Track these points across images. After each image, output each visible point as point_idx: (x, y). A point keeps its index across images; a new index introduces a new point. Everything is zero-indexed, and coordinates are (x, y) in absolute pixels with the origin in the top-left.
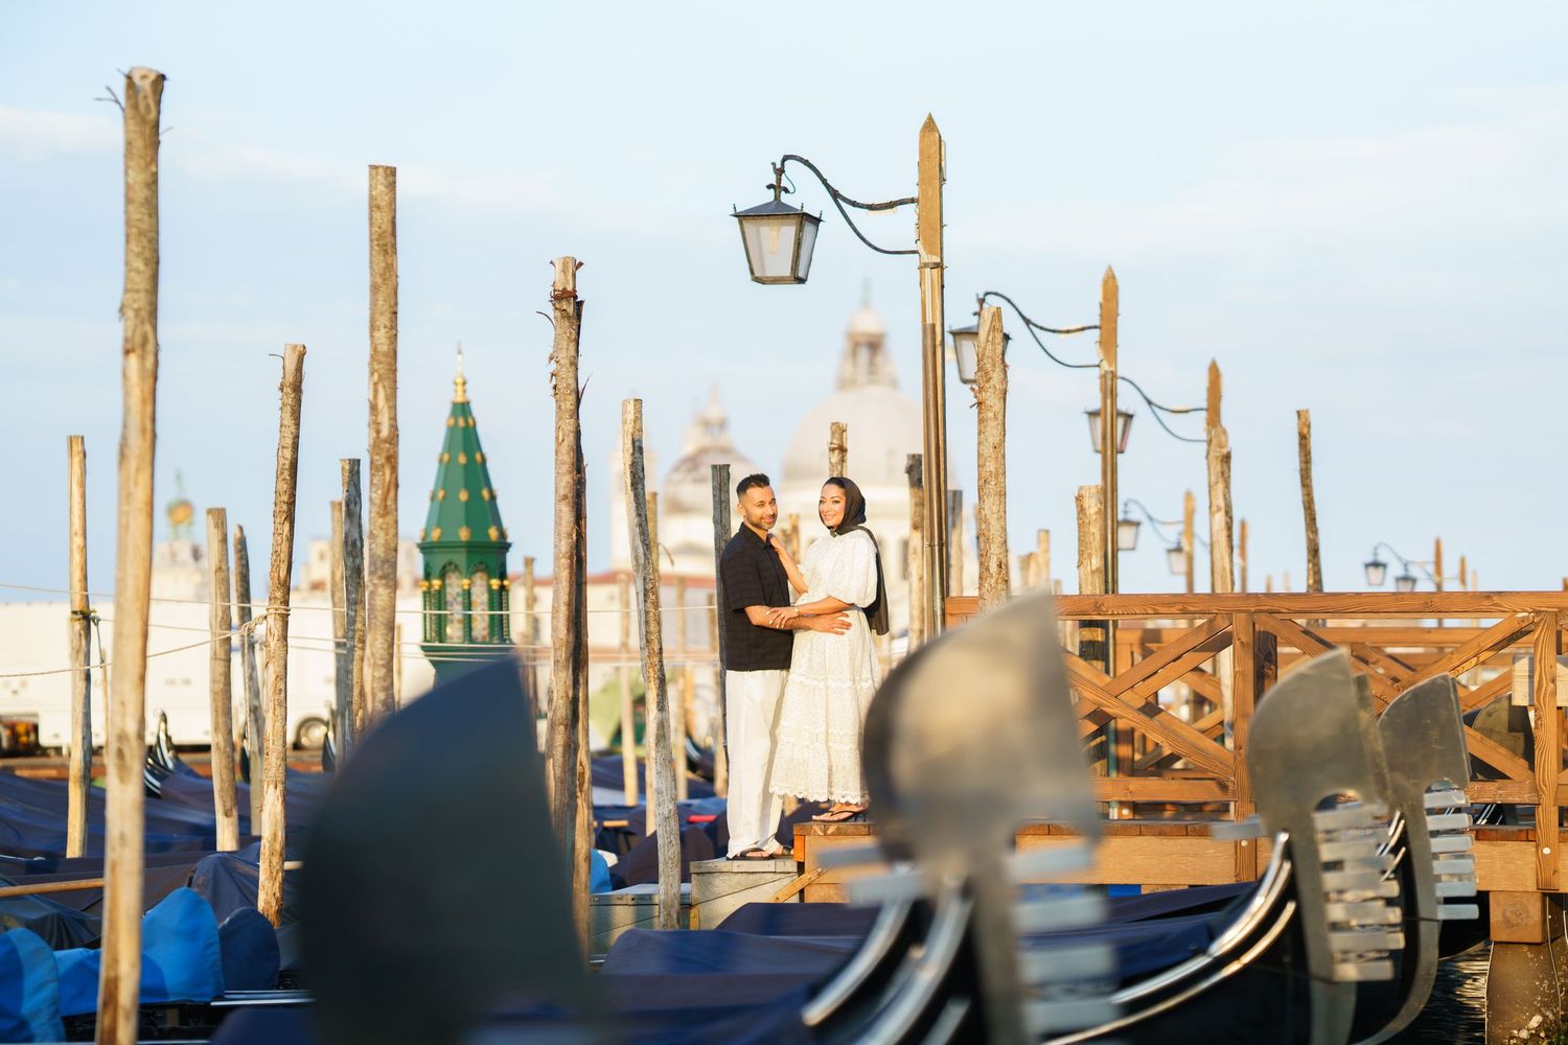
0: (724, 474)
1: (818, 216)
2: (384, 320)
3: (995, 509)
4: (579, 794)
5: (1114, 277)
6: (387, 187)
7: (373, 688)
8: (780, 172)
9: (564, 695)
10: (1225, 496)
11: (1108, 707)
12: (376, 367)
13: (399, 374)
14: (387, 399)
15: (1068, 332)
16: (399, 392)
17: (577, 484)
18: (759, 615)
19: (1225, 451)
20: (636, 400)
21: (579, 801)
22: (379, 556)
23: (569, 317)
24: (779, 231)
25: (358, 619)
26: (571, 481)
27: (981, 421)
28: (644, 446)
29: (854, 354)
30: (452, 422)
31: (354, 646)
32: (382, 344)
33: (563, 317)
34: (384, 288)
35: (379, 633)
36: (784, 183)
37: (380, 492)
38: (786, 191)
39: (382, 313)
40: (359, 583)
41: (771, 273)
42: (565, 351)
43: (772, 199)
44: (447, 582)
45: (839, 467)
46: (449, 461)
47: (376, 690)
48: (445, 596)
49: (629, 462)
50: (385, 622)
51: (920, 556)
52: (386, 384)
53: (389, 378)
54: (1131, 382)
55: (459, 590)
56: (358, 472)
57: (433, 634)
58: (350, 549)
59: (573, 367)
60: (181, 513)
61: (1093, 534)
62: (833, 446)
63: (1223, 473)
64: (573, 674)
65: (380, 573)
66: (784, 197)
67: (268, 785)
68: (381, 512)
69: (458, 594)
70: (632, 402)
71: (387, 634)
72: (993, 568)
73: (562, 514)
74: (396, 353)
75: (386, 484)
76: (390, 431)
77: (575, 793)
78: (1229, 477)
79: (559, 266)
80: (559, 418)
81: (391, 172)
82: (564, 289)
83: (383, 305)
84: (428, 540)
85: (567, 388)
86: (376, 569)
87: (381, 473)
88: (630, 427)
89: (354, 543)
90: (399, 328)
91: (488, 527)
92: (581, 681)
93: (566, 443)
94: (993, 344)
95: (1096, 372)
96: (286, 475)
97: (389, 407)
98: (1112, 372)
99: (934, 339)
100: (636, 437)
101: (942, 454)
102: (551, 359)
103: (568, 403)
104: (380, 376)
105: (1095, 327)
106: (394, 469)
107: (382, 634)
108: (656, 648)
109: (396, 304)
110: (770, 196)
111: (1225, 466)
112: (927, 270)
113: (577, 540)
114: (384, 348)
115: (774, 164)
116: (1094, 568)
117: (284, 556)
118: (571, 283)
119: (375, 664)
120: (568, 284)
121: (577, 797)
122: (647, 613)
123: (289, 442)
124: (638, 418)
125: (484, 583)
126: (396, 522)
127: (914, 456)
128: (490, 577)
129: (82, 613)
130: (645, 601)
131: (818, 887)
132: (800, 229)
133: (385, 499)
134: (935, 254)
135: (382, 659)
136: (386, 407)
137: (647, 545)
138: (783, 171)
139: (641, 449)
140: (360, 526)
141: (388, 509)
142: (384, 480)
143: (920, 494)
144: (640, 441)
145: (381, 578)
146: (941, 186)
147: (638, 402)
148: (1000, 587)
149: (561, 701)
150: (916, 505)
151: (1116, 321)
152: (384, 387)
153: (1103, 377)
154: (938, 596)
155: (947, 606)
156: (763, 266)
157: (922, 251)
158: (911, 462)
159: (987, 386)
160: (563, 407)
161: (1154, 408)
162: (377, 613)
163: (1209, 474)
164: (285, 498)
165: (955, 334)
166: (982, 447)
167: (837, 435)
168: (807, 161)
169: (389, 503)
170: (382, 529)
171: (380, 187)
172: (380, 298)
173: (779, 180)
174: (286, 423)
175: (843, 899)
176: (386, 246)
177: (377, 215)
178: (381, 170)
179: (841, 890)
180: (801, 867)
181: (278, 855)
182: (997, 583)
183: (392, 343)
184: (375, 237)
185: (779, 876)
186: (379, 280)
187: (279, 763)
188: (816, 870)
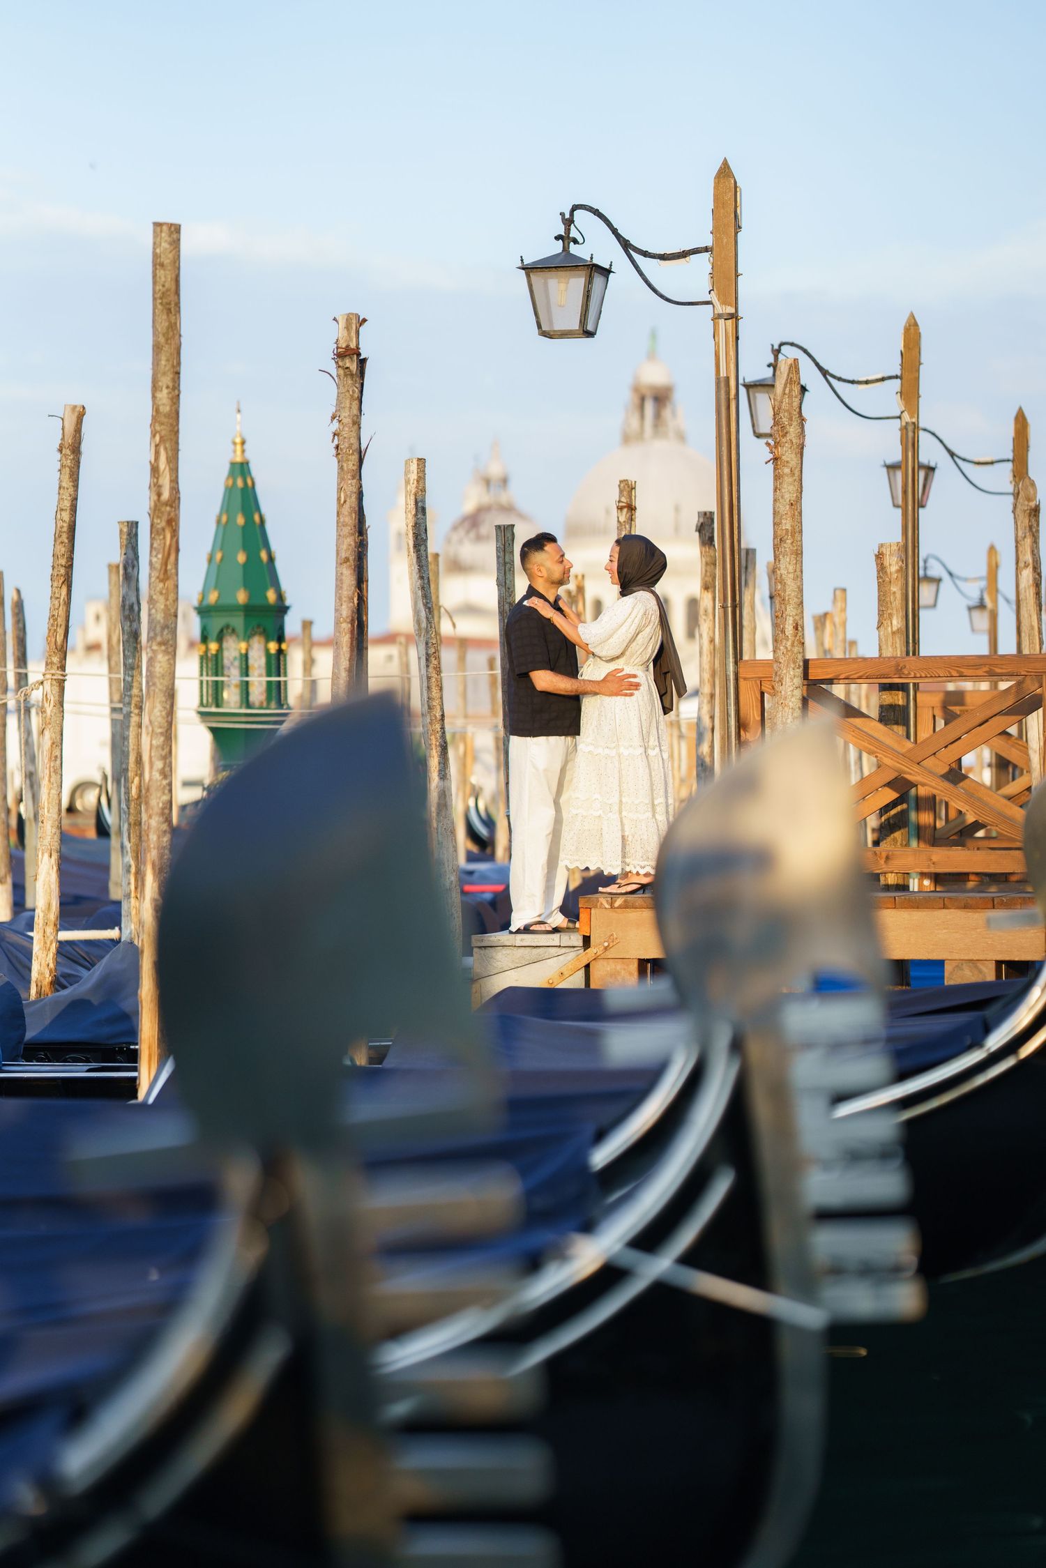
0: (509, 535)
1: (607, 267)
2: (166, 381)
3: (791, 568)
5: (916, 324)
6: (171, 244)
7: (151, 757)
8: (568, 222)
10: (1032, 552)
11: (911, 774)
12: (158, 428)
13: (181, 435)
14: (169, 461)
15: (867, 382)
16: (180, 454)
17: (359, 547)
18: (544, 680)
19: (1033, 504)
20: (419, 460)
22: (159, 622)
23: (352, 375)
24: (568, 283)
25: (135, 684)
26: (353, 543)
27: (777, 477)
28: (427, 506)
29: (642, 405)
30: (230, 482)
31: (131, 712)
32: (164, 404)
33: (346, 375)
34: (166, 348)
35: (158, 700)
36: (574, 233)
37: (160, 556)
38: (575, 241)
39: (164, 374)
40: (136, 648)
41: (559, 326)
42: (347, 410)
43: (560, 250)
44: (225, 645)
46: (227, 522)
47: (153, 759)
48: (222, 660)
49: (411, 524)
50: (165, 689)
51: (711, 617)
52: (168, 445)
53: (171, 439)
54: (933, 434)
55: (236, 654)
56: (136, 535)
57: (210, 700)
58: (127, 613)
59: (356, 426)
61: (894, 593)
62: (621, 504)
63: (1031, 527)
65: (159, 639)
66: (574, 249)
67: (43, 854)
68: (162, 576)
69: (235, 659)
70: (415, 462)
71: (166, 701)
72: (789, 630)
73: (344, 578)
74: (177, 413)
75: (167, 548)
76: (170, 495)
78: (1038, 531)
79: (342, 323)
80: (341, 479)
82: (348, 346)
83: (165, 365)
84: (205, 603)
85: (350, 447)
86: (156, 635)
87: (161, 537)
88: (412, 487)
89: (131, 607)
90: (181, 388)
91: (266, 589)
93: (347, 506)
94: (790, 396)
95: (897, 424)
96: (64, 538)
97: (171, 470)
98: (914, 423)
99: (728, 393)
100: (419, 498)
101: (735, 512)
102: (333, 418)
103: (351, 464)
104: (161, 437)
105: (896, 377)
106: (175, 533)
107: (160, 702)
108: (438, 715)
109: (179, 364)
110: (558, 247)
111: (1033, 519)
112: (722, 322)
113: (358, 604)
114: (166, 409)
115: (562, 214)
116: (895, 629)
117: (61, 621)
118: (354, 339)
119: (153, 731)
120: (351, 339)
122: (429, 678)
123: (67, 504)
124: (421, 478)
125: (262, 646)
126: (177, 586)
127: (705, 513)
128: (267, 641)
130: (428, 666)
131: (605, 961)
132: (590, 281)
133: (165, 563)
134: (730, 305)
135: (161, 727)
136: (167, 468)
137: (429, 608)
138: (572, 221)
139: (424, 509)
140: (137, 590)
141: (169, 573)
142: (165, 544)
143: (712, 553)
144: (423, 501)
145: (160, 644)
146: (736, 233)
147: (422, 462)
148: (796, 650)
150: (707, 564)
151: (918, 371)
152: (166, 449)
153: (904, 429)
154: (731, 659)
155: (741, 671)
156: (551, 322)
157: (715, 301)
158: (701, 520)
159: (784, 440)
160: (345, 467)
161: (958, 460)
162: (156, 680)
163: (1016, 529)
164: (63, 561)
165: (748, 387)
166: (778, 504)
167: (625, 493)
168: (597, 210)
169: (169, 567)
170: (161, 593)
171: (165, 245)
172: (163, 358)
173: (568, 230)
174: (64, 484)
175: (631, 974)
176: (170, 304)
177: (160, 273)
178: (165, 228)
179: (628, 965)
180: (587, 941)
181: (52, 926)
182: (793, 645)
183: (175, 404)
184: (158, 295)
185: (564, 950)
186: (162, 340)
187: (54, 830)
188: (601, 944)
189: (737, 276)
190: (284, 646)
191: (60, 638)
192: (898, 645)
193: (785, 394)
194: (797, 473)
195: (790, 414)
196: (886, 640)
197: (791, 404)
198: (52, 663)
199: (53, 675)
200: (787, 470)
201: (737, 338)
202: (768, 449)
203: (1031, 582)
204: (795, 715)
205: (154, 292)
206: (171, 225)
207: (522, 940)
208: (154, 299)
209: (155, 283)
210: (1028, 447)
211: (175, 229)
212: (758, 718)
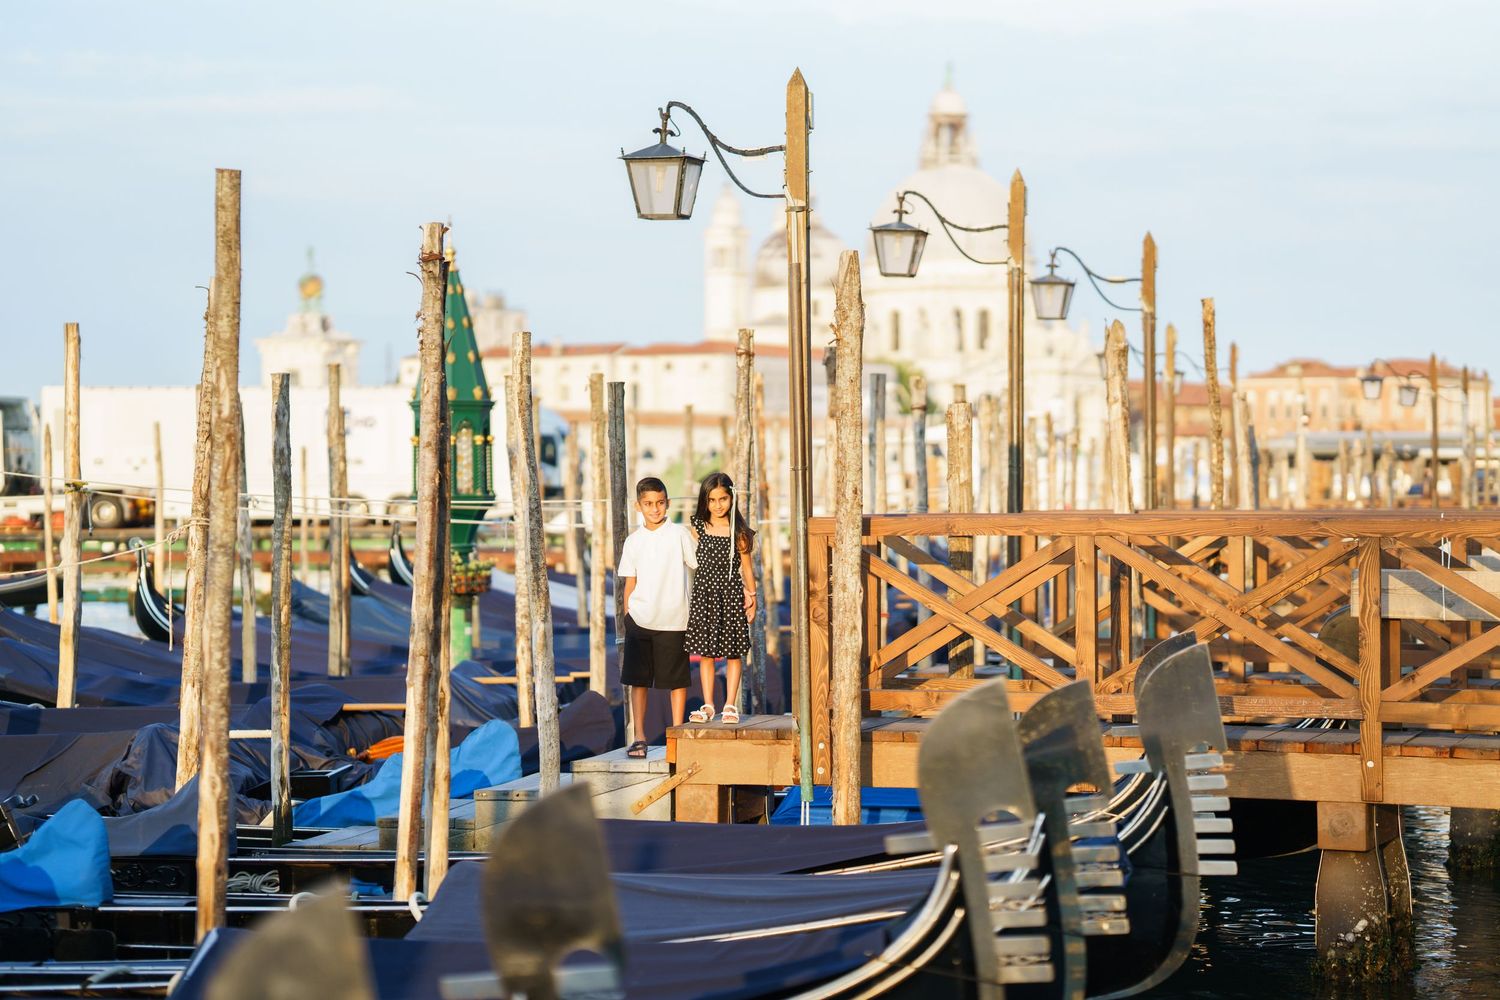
0: (619, 391)
1: (699, 158)
2: (227, 310)
3: (851, 438)
4: (440, 718)
5: (1021, 180)
6: (231, 188)
7: (210, 648)
8: (666, 117)
9: (424, 627)
11: (959, 622)
12: (219, 353)
13: (241, 358)
14: (229, 383)
15: (978, 230)
16: (240, 375)
17: (440, 431)
19: (1122, 345)
20: (525, 333)
21: (440, 725)
23: (435, 278)
24: (664, 171)
26: (435, 429)
29: (937, 135)
32: (225, 332)
33: (429, 278)
34: (227, 281)
36: (670, 127)
37: (220, 467)
38: (672, 134)
39: (225, 304)
41: (658, 211)
42: (430, 309)
43: (658, 142)
45: (746, 371)
47: (213, 650)
49: (517, 391)
50: (223, 587)
52: (228, 368)
53: (231, 363)
54: (1072, 253)
58: (278, 457)
59: (439, 324)
60: (311, 288)
61: (962, 449)
62: (740, 351)
63: (1120, 366)
64: (434, 608)
66: (670, 141)
68: (222, 486)
70: (521, 335)
71: (224, 599)
72: (849, 494)
73: (426, 460)
74: (238, 340)
75: (227, 460)
76: (233, 411)
77: (436, 717)
78: (1126, 370)
79: (427, 232)
80: (425, 371)
81: (236, 175)
82: (432, 252)
83: (226, 297)
84: (418, 399)
85: (433, 343)
87: (221, 450)
88: (519, 358)
89: (282, 452)
90: (242, 316)
91: (474, 387)
92: (443, 612)
93: (429, 396)
94: (850, 285)
95: (1004, 269)
97: (231, 389)
98: (1019, 269)
99: (799, 278)
102: (418, 316)
103: (433, 357)
104: (222, 361)
105: (1004, 227)
107: (219, 599)
109: (239, 295)
110: (656, 139)
111: (1122, 360)
112: (794, 214)
113: (440, 484)
114: (227, 335)
115: (661, 110)
116: (962, 481)
117: (205, 472)
118: (438, 246)
119: (212, 625)
120: (435, 245)
121: (438, 721)
124: (527, 350)
125: (470, 439)
128: (474, 434)
129: (74, 485)
131: (689, 788)
132: (683, 171)
133: (225, 474)
134: (801, 198)
135: (220, 622)
136: (227, 390)
138: (669, 116)
140: (288, 437)
141: (228, 482)
142: (224, 457)
146: (807, 135)
147: (527, 334)
148: (855, 507)
149: (421, 634)
151: (1024, 221)
152: (226, 371)
153: (1011, 273)
154: (801, 517)
155: (810, 527)
156: (651, 207)
157: (788, 195)
159: (845, 324)
160: (428, 361)
161: (1094, 278)
164: (207, 419)
165: (876, 230)
166: (839, 381)
167: (744, 341)
168: (689, 108)
169: (228, 477)
170: (221, 501)
171: (226, 189)
172: (224, 290)
173: (665, 125)
174: (210, 349)
175: (712, 798)
176: (230, 242)
177: (222, 214)
178: (226, 174)
179: (710, 790)
180: (673, 768)
181: (194, 749)
182: (852, 507)
183: (234, 331)
184: (220, 234)
185: (652, 776)
186: (223, 274)
187: (197, 663)
188: (686, 771)
189: (808, 173)
190: (489, 438)
191: (204, 488)
192: (965, 496)
193: (845, 282)
194: (857, 353)
195: (850, 300)
196: (955, 491)
197: (851, 291)
198: (197, 510)
199: (198, 521)
200: (847, 351)
201: (808, 228)
202: (832, 331)
203: (1120, 415)
204: (854, 570)
205: (217, 231)
206: (232, 171)
207: (615, 766)
208: (217, 237)
209: (217, 223)
210: (1155, 267)
211: (237, 175)
212: (825, 570)
